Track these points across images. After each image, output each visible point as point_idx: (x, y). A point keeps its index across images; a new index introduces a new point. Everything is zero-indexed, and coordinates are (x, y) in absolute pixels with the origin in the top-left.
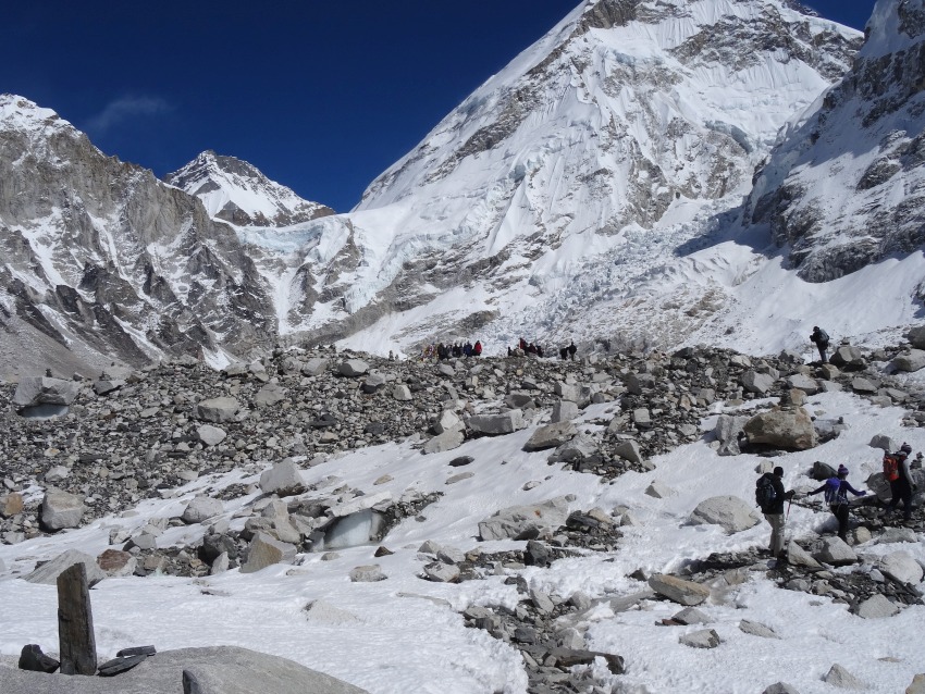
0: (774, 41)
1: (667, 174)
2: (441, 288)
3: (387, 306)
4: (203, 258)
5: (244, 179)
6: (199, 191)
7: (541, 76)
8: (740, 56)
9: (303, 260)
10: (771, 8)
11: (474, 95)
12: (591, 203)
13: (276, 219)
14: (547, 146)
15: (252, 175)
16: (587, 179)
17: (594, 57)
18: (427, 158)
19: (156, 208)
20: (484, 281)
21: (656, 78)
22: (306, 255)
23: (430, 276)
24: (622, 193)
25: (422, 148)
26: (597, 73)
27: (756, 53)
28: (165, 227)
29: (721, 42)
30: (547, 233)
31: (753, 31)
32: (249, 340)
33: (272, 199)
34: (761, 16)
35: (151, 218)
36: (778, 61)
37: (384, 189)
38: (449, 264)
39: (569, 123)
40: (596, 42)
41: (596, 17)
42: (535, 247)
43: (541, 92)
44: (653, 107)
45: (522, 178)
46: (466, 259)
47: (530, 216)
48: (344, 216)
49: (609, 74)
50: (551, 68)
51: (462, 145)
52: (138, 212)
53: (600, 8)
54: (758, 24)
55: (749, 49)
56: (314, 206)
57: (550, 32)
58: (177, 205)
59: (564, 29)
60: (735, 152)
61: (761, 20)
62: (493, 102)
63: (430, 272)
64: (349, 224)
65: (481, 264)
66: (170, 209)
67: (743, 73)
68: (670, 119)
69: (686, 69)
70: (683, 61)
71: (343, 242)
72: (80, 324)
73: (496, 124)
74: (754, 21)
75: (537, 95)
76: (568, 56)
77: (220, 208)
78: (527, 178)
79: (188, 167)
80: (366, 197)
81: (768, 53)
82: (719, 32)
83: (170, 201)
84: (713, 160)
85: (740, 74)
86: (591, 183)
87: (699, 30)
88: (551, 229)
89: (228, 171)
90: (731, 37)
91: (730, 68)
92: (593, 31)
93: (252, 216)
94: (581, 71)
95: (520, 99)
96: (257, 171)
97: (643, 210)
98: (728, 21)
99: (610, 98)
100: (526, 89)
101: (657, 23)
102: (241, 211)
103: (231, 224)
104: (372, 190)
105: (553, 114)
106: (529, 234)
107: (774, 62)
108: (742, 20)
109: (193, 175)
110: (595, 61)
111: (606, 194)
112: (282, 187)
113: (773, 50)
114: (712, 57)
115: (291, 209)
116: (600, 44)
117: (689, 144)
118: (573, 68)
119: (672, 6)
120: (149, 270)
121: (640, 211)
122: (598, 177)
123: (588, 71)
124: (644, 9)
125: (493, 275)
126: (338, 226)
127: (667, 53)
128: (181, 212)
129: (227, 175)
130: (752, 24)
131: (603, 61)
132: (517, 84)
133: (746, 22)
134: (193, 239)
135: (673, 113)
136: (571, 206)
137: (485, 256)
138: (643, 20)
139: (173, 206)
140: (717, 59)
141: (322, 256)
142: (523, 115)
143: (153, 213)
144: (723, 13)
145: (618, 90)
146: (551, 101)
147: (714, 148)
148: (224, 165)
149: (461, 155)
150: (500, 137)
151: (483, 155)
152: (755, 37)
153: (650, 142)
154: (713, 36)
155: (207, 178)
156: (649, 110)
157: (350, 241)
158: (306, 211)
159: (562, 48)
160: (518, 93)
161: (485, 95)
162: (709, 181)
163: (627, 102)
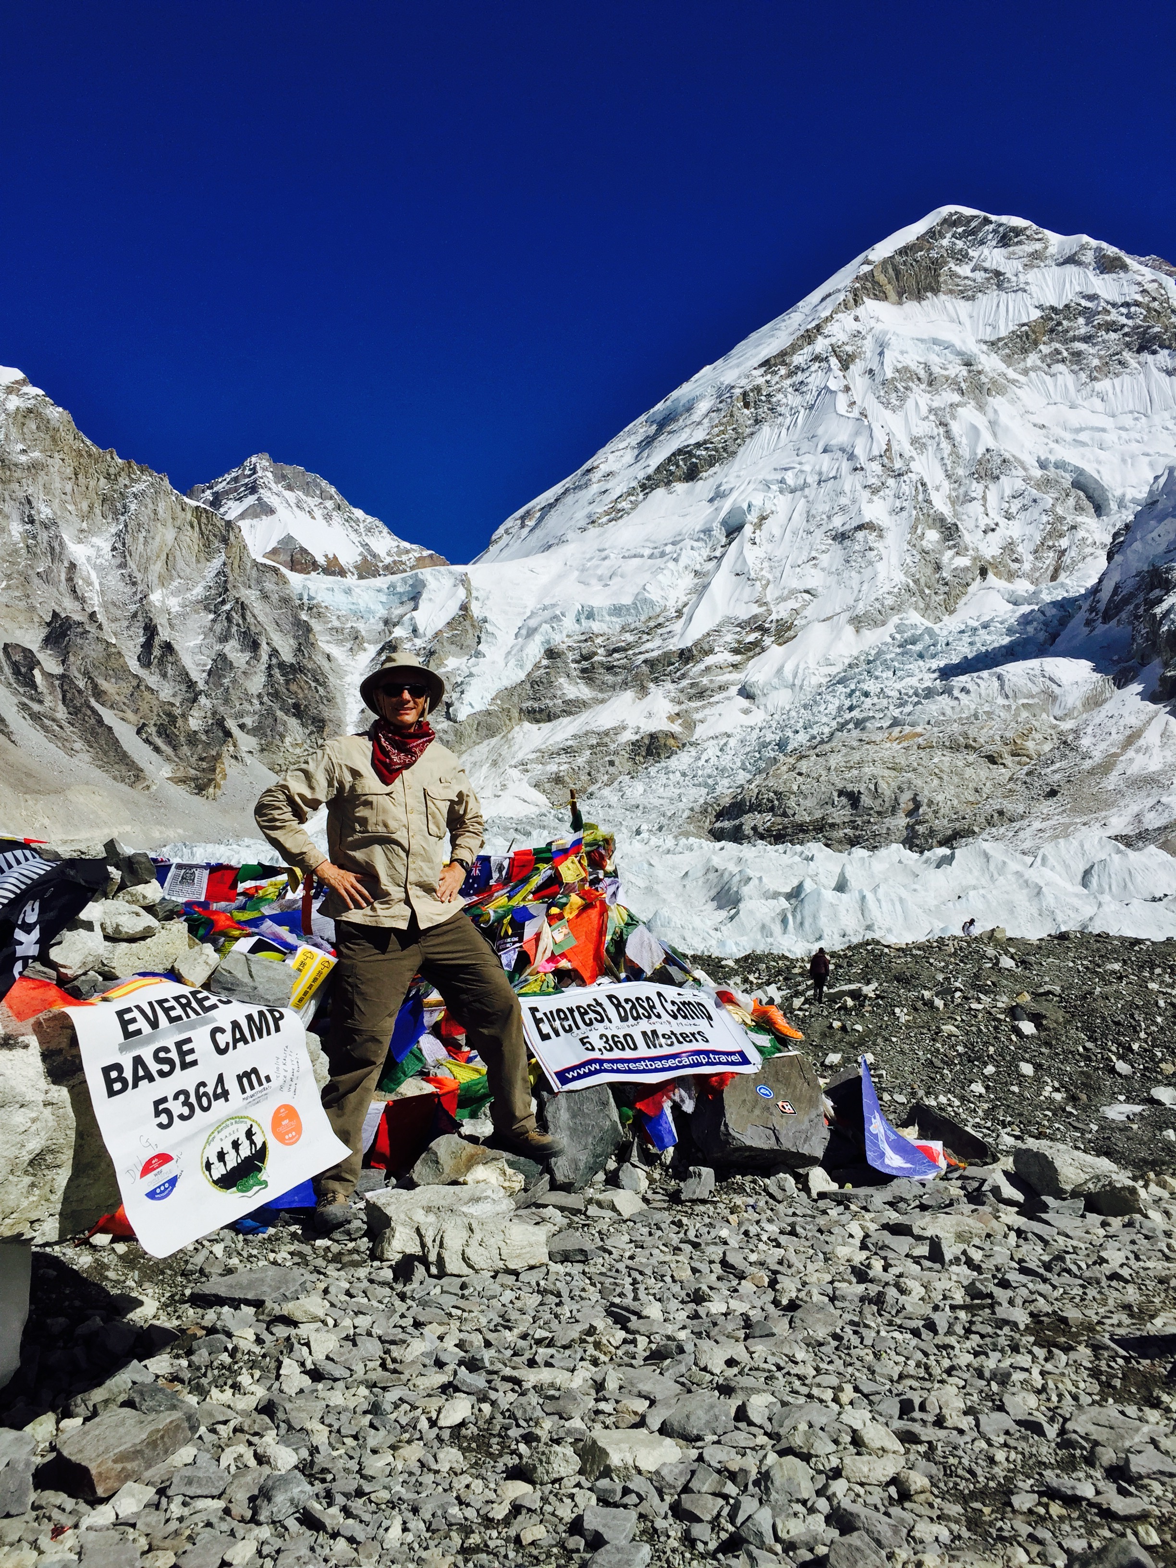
0: (1156, 337)
1: (969, 538)
2: (601, 691)
3: (515, 713)
4: (236, 618)
5: (311, 502)
6: (242, 516)
7: (783, 371)
8: (1101, 358)
9: (391, 633)
10: (1156, 285)
11: (675, 394)
12: (846, 574)
13: (356, 567)
14: (783, 481)
15: (324, 495)
16: (841, 537)
17: (868, 345)
18: (595, 488)
19: (169, 534)
20: (669, 686)
21: (963, 385)
22: (395, 625)
23: (584, 671)
24: (895, 561)
25: (589, 471)
26: (871, 371)
27: (1127, 355)
28: (180, 564)
29: (1071, 333)
30: (774, 617)
31: (1123, 320)
32: (298, 751)
33: (353, 536)
34: (1139, 298)
35: (161, 550)
36: (1160, 369)
37: (526, 531)
38: (616, 655)
39: (820, 448)
40: (873, 323)
41: (875, 283)
42: (752, 638)
43: (780, 396)
44: (955, 428)
45: (739, 528)
46: (643, 648)
47: (748, 589)
48: (459, 569)
49: (889, 374)
50: (798, 359)
51: (650, 471)
52: (141, 540)
53: (885, 271)
54: (1133, 309)
55: (1115, 348)
56: (416, 551)
57: (800, 304)
58: (202, 533)
59: (823, 300)
60: (1079, 508)
61: (1137, 304)
62: (703, 406)
63: (585, 665)
64: (464, 581)
65: (666, 659)
66: (191, 537)
67: (1104, 385)
68: (980, 451)
69: (1011, 374)
70: (1008, 360)
71: (453, 609)
72: (36, 707)
73: (705, 442)
74: (1126, 305)
75: (774, 400)
76: (827, 341)
77: (273, 544)
78: (748, 530)
79: (228, 477)
80: (496, 541)
81: (1146, 356)
82: (1069, 319)
83: (192, 527)
84: (1045, 519)
85: (1098, 386)
86: (847, 543)
87: (1036, 314)
88: (781, 612)
89: (290, 488)
90: (1089, 329)
91: (1083, 376)
92: (870, 306)
93: (321, 560)
94: (845, 367)
95: (747, 405)
96: (333, 490)
97: (927, 591)
98: (1084, 303)
99: (888, 413)
100: (758, 389)
101: (972, 298)
102: (303, 551)
103: (284, 570)
104: (507, 532)
105: (796, 434)
106: (744, 616)
107: (1155, 371)
108: (1108, 303)
109: (236, 490)
110: (869, 355)
111: (871, 563)
112: (370, 519)
113: (1154, 352)
114: (1055, 357)
115: (382, 554)
116: (879, 327)
117: (1008, 492)
118: (834, 361)
119: (998, 274)
120: (151, 630)
121: (922, 592)
122: (860, 535)
123: (856, 368)
124: (953, 275)
125: (683, 676)
126: (448, 582)
127: (985, 347)
128: (207, 544)
129: (288, 494)
130: (1124, 310)
131: (881, 354)
132: (743, 382)
133: (1114, 305)
134: (223, 585)
135: (987, 440)
136: (814, 579)
137: (675, 645)
138: (951, 292)
139: (196, 534)
140: (1063, 361)
141: (421, 630)
142: (748, 431)
143: (164, 542)
144: (1078, 289)
145: (902, 399)
146: (794, 412)
147: (1048, 501)
148: (284, 477)
149: (647, 486)
150: (711, 462)
151: (680, 487)
152: (1126, 330)
153: (946, 485)
154: (1059, 324)
155: (255, 497)
156: (948, 436)
157: (464, 607)
158: (404, 558)
159: (818, 328)
160: (745, 394)
161: (693, 395)
162: (1036, 552)
163: (914, 419)
